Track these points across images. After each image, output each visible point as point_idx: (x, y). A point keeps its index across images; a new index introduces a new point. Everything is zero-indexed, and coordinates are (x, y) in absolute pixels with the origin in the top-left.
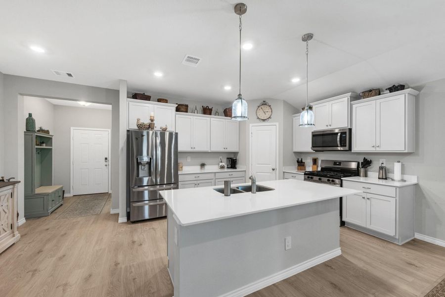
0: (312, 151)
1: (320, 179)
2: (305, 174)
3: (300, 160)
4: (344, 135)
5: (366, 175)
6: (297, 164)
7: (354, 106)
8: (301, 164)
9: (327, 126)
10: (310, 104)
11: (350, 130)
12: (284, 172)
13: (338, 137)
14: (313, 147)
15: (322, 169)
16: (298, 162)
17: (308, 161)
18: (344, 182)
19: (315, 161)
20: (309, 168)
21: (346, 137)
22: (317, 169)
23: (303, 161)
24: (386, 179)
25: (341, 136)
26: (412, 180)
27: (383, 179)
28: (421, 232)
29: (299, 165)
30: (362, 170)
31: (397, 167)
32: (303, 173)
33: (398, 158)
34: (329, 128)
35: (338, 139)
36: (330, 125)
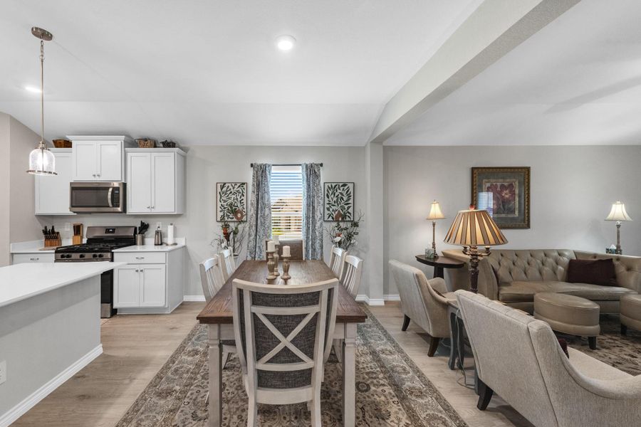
0: (72, 214)
1: (81, 256)
2: (57, 252)
3: (49, 228)
4: (117, 192)
5: (143, 243)
6: (43, 236)
7: (129, 155)
8: (51, 236)
9: (94, 176)
10: (67, 136)
11: (125, 185)
12: (12, 254)
13: (110, 193)
14: (72, 206)
15: (89, 240)
16: (45, 232)
17: (66, 229)
18: (115, 255)
19: (77, 230)
20: (68, 242)
21: (119, 193)
22: (82, 241)
23: (56, 230)
24: (161, 244)
25: (113, 192)
26: (181, 242)
27: (158, 245)
28: (187, 293)
29: (47, 238)
30: (139, 237)
31: (170, 230)
32: (54, 251)
33: (171, 220)
34: (97, 179)
35: (109, 197)
36: (99, 176)
